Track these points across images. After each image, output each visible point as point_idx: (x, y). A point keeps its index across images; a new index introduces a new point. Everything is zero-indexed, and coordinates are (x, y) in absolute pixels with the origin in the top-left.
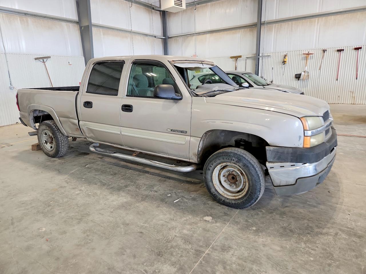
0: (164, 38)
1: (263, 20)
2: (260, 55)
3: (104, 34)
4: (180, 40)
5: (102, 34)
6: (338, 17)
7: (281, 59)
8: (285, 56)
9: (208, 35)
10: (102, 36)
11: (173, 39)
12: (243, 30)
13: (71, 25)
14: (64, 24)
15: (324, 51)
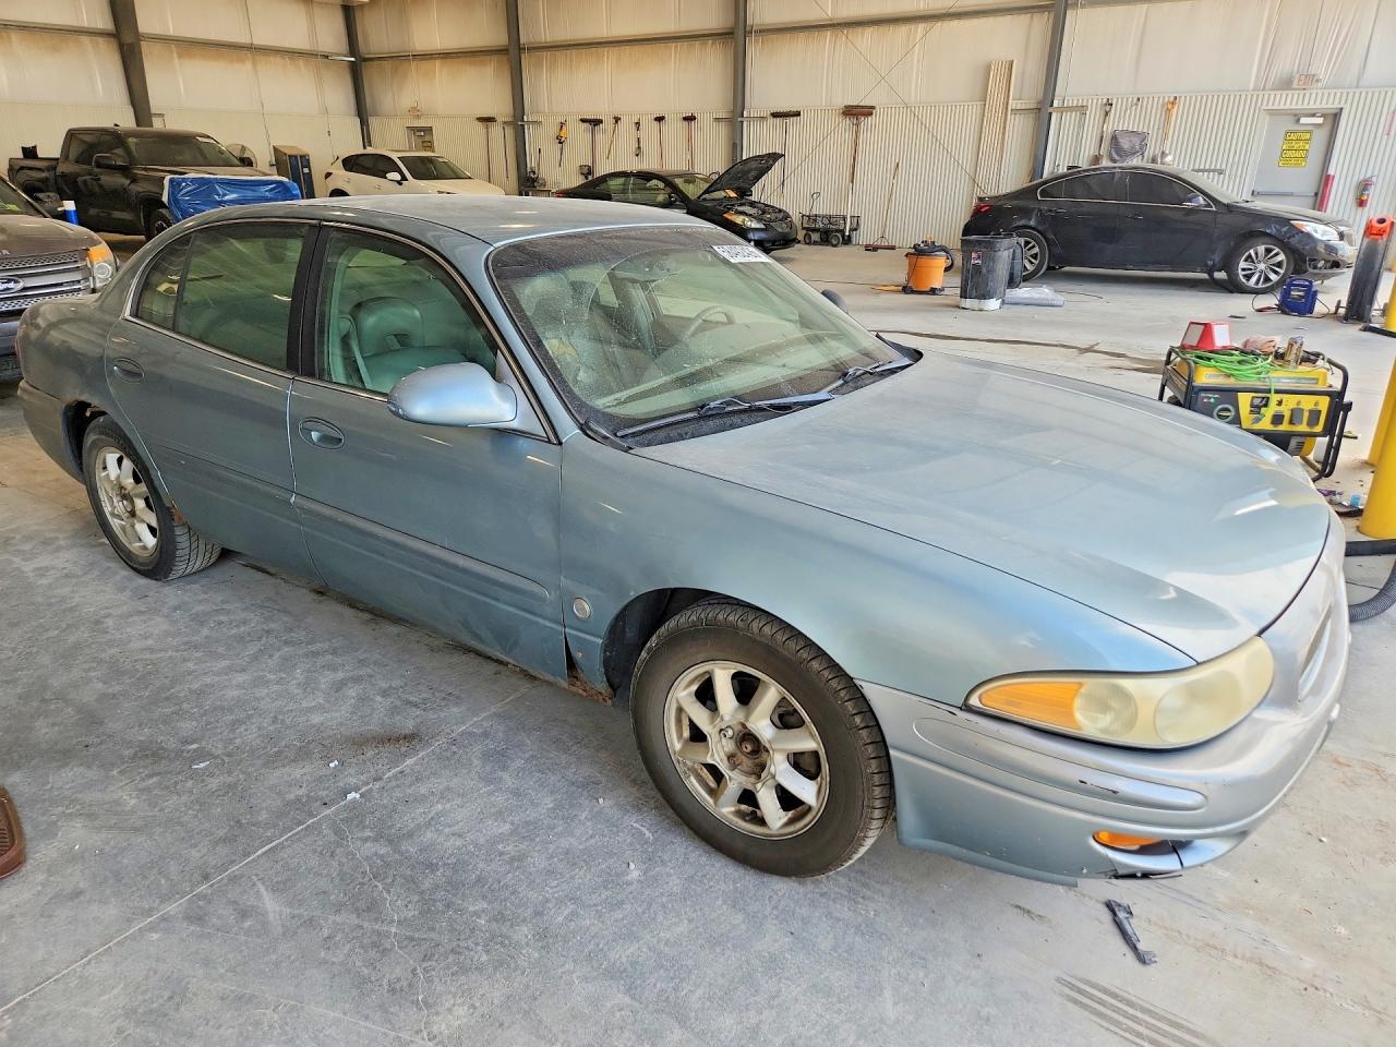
0: (353, 59)
1: (522, 42)
2: (525, 120)
3: (180, 57)
4: (387, 65)
5: (175, 55)
6: (636, 49)
7: (554, 131)
8: (562, 125)
9: (438, 63)
10: (176, 60)
11: (376, 63)
12: (495, 58)
13: (100, 40)
14: (85, 39)
15: (617, 120)
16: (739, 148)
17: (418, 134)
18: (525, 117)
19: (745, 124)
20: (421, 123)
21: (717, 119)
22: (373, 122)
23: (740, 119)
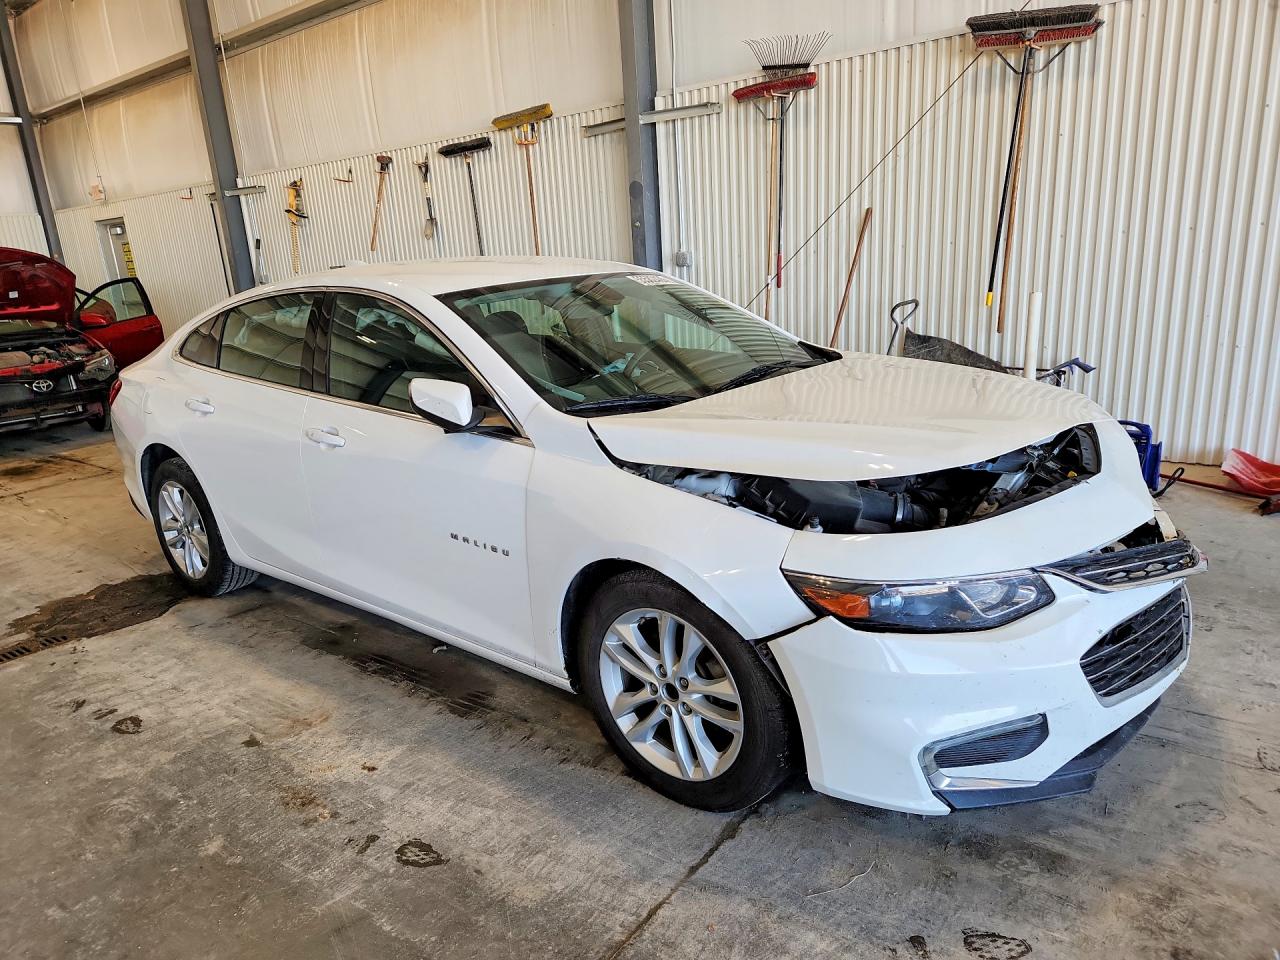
0: (20, 119)
2: (240, 185)
4: (67, 120)
7: (286, 200)
16: (647, 195)
17: (113, 231)
18: (239, 181)
19: (661, 129)
20: (110, 213)
21: (592, 130)
22: (60, 218)
23: (643, 120)
